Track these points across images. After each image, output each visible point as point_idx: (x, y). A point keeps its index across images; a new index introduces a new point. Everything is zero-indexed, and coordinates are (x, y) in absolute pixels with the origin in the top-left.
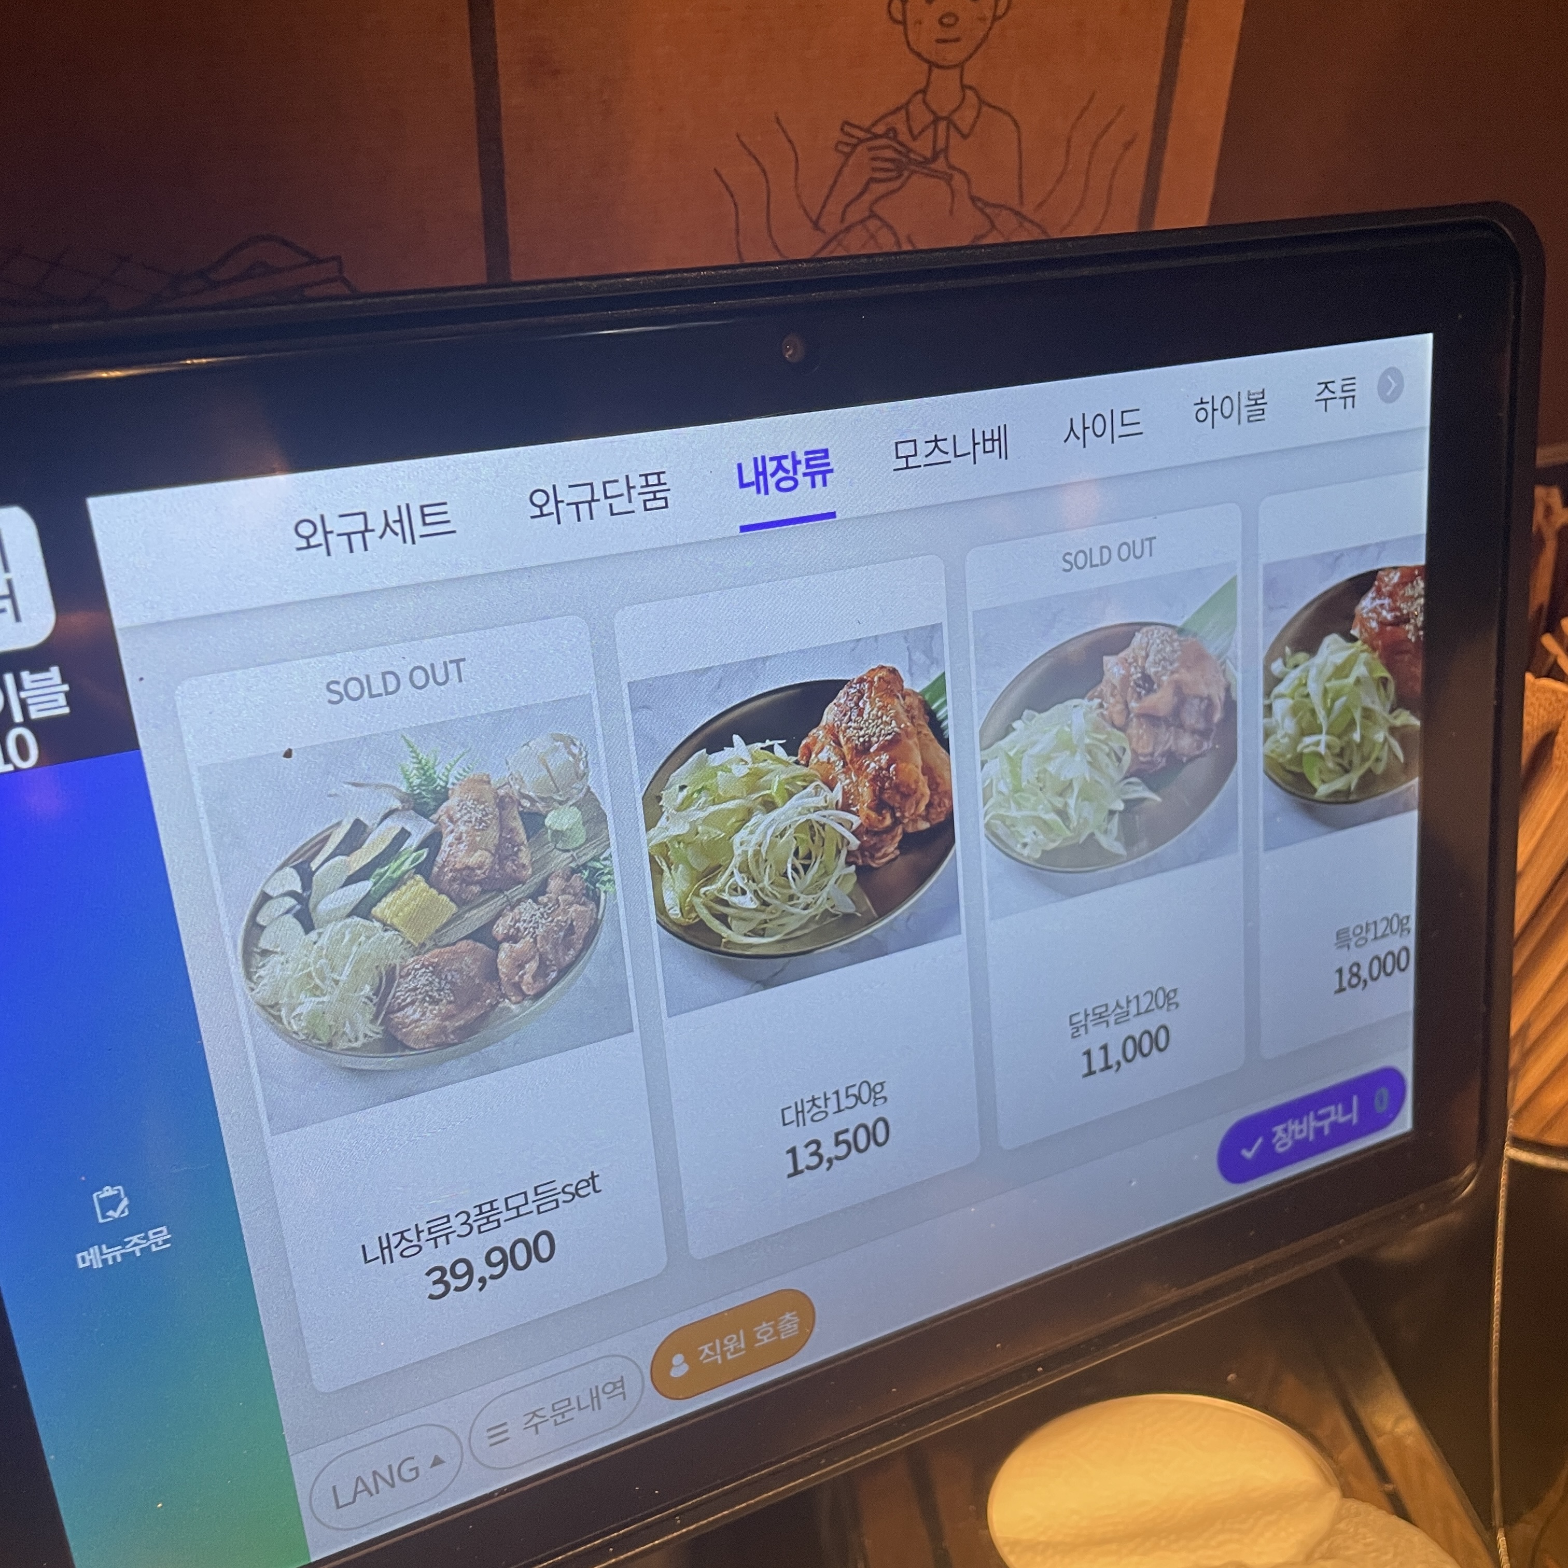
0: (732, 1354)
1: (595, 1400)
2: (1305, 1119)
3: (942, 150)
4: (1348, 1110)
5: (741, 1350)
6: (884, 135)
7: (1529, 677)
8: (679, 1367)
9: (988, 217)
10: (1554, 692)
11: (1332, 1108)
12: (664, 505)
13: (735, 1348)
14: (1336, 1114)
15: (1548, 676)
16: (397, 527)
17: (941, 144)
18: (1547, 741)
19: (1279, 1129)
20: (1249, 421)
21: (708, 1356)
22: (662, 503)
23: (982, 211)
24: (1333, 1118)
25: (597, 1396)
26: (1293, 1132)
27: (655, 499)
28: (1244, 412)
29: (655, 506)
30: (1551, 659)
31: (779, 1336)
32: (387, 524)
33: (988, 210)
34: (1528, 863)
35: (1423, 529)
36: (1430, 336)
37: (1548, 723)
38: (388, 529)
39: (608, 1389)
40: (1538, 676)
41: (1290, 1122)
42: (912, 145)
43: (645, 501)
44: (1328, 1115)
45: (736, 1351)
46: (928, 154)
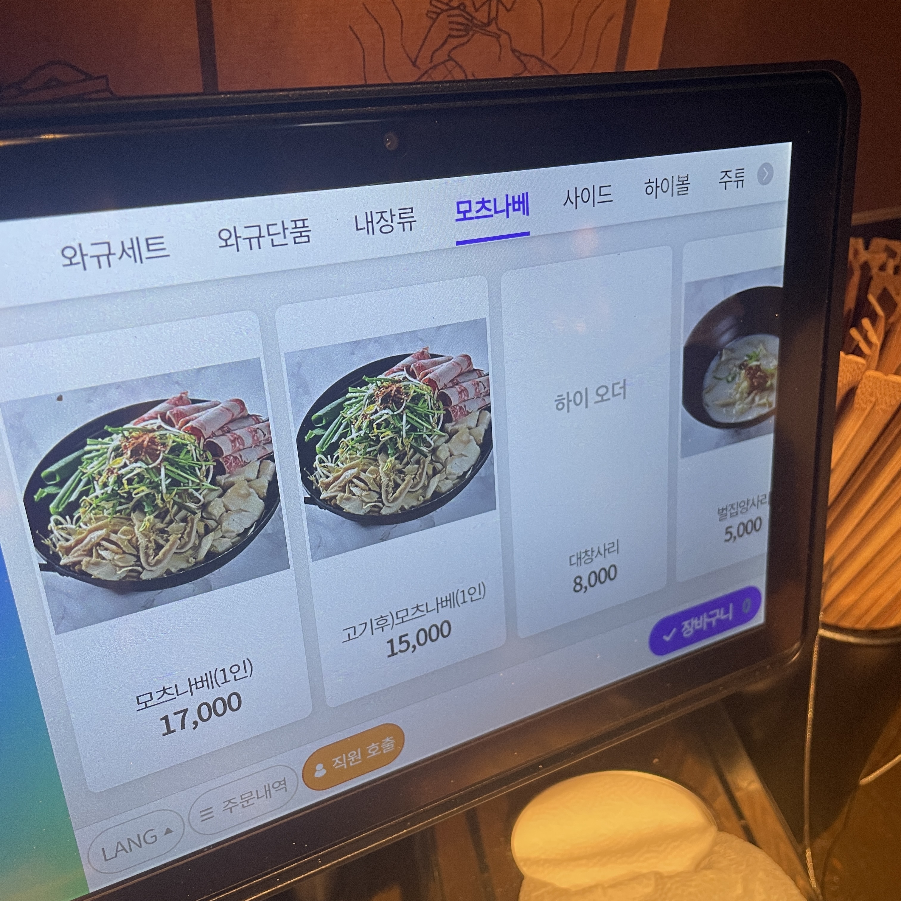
0: (353, 763)
1: (268, 792)
2: (701, 618)
3: (494, 19)
4: (727, 612)
5: (358, 760)
6: (458, 8)
7: (842, 354)
8: (320, 771)
9: (522, 62)
10: (857, 363)
11: (717, 611)
12: (307, 240)
13: (355, 759)
14: (720, 614)
15: (853, 353)
16: (130, 252)
17: (493, 14)
18: (851, 393)
19: (686, 623)
20: (679, 195)
21: (338, 764)
22: (306, 239)
23: (518, 58)
24: (718, 617)
25: (269, 790)
26: (694, 625)
27: (301, 236)
28: (676, 190)
29: (300, 241)
30: (855, 344)
31: (382, 751)
32: (124, 250)
33: (522, 58)
34: (837, 464)
35: (782, 263)
36: (790, 144)
37: (852, 381)
38: (124, 254)
39: (276, 785)
40: (847, 353)
41: (692, 619)
42: (475, 14)
43: (295, 238)
44: (714, 615)
45: (356, 760)
46: (486, 21)
